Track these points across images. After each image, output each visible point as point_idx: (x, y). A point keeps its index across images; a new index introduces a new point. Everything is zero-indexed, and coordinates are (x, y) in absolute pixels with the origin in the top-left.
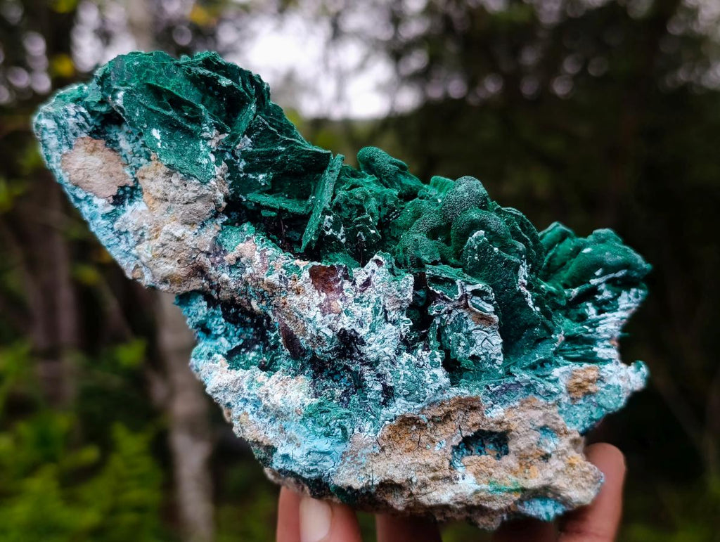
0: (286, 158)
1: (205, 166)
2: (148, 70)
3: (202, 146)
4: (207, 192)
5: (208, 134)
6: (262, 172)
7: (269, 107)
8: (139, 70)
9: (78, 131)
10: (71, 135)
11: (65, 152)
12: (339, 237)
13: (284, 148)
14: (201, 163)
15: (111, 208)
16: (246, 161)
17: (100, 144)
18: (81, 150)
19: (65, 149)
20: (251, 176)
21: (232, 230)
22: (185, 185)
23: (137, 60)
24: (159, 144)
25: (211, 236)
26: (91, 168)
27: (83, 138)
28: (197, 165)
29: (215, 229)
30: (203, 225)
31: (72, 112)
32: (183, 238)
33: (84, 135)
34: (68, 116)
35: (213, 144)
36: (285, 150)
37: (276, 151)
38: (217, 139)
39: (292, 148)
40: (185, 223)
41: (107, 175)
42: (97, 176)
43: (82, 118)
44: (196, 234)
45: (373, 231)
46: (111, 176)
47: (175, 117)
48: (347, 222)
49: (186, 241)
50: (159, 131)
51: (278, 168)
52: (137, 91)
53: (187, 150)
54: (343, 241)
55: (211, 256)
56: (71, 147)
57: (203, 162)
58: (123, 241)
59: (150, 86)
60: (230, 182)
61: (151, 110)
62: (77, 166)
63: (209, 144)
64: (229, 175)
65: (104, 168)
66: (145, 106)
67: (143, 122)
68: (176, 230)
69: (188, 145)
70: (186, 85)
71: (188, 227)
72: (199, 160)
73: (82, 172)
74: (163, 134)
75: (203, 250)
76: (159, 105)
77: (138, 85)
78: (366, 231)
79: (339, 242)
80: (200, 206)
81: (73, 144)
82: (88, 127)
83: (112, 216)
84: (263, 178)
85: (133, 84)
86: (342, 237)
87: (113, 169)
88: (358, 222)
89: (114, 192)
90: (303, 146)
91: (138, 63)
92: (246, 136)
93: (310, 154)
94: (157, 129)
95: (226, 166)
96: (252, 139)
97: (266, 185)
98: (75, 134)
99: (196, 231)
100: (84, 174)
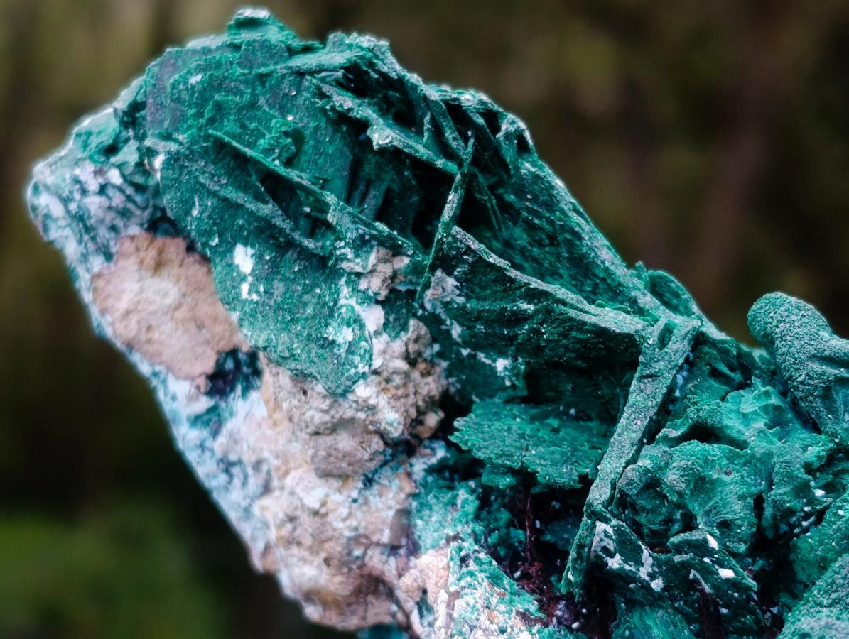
0: (538, 333)
1: (343, 351)
2: (221, 95)
3: (345, 291)
4: (349, 413)
5: (351, 265)
6: (503, 354)
7: (521, 178)
8: (202, 96)
9: (119, 223)
10: (103, 232)
11: (96, 269)
12: (643, 573)
13: (532, 307)
14: (333, 342)
15: (204, 403)
16: (461, 324)
17: (172, 249)
18: (131, 264)
19: (97, 263)
20: (481, 356)
21: (436, 497)
22: (305, 393)
23: (200, 69)
24: (245, 287)
25: (390, 508)
26: (152, 308)
27: (132, 238)
28: (322, 347)
29: (401, 489)
30: (369, 482)
31: (93, 184)
32: (323, 511)
33: (135, 230)
34: (84, 192)
35: (375, 285)
36: (536, 312)
37: (514, 313)
38: (386, 269)
39: (549, 312)
40: (325, 475)
41: (192, 327)
42: (168, 327)
43: (118, 194)
44: (355, 501)
46: (200, 327)
47: (278, 222)
48: (657, 542)
49: (330, 518)
50: (250, 251)
51: (531, 348)
52: (191, 156)
53: (305, 305)
54: (657, 585)
55: (402, 551)
56: (109, 256)
57: (340, 340)
58: (237, 482)
59: (220, 146)
60: (444, 364)
61: (225, 199)
62: (123, 304)
63: (363, 285)
64: (437, 347)
65: (184, 308)
66: (213, 194)
67: (208, 233)
68: (308, 489)
69: (307, 290)
70: (317, 128)
71: (335, 483)
72: (330, 333)
73: (134, 319)
74: (259, 258)
75: (375, 539)
76: (245, 187)
77: (193, 141)
78: (708, 573)
79: (646, 587)
80: (345, 442)
81: (114, 250)
82: (138, 212)
83: (211, 420)
84: (506, 369)
85: (181, 137)
86: (652, 576)
87: (204, 310)
88: (679, 549)
89: (209, 365)
90: (572, 306)
91: (199, 77)
92: (439, 273)
93: (588, 331)
94: (245, 244)
95: (424, 330)
96: (457, 279)
97: (514, 386)
98: (113, 228)
99: (355, 494)
100: (139, 322)
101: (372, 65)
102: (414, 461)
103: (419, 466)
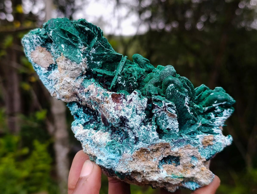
0: (107, 56)
1: (78, 58)
2: (61, 24)
3: (78, 51)
4: (79, 67)
5: (80, 47)
6: (99, 61)
8: (58, 24)
9: (37, 44)
10: (34, 45)
11: (32, 51)
12: (123, 84)
13: (106, 53)
14: (77, 57)
15: (47, 71)
16: (93, 57)
17: (44, 49)
18: (38, 51)
19: (32, 50)
20: (95, 62)
21: (87, 81)
22: (72, 64)
23: (58, 20)
24: (63, 49)
25: (80, 82)
26: (40, 57)
27: (38, 47)
28: (76, 57)
29: (81, 80)
30: (77, 78)
31: (35, 38)
32: (70, 83)
33: (39, 46)
34: (34, 39)
35: (82, 50)
36: (107, 54)
37: (104, 54)
38: (84, 49)
39: (109, 53)
40: (71, 77)
41: (46, 60)
42: (43, 60)
43: (38, 40)
44: (75, 81)
45: (135, 83)
46: (48, 60)
47: (70, 41)
48: (126, 79)
49: (71, 83)
50: (64, 45)
51: (104, 59)
52: (57, 31)
53: (73, 52)
54: (125, 86)
55: (80, 89)
56: (34, 49)
57: (78, 56)
58: (50, 83)
59: (61, 29)
60: (88, 64)
61: (61, 37)
62: (36, 56)
63: (81, 50)
64: (87, 61)
65: (45, 57)
66: (59, 36)
67: (58, 42)
68: (68, 80)
69: (73, 50)
70: (74, 30)
71: (72, 79)
72: (77, 56)
73: (37, 58)
74: (65, 46)
75: (77, 87)
76: (64, 36)
77: (57, 29)
78: (132, 83)
79: (123, 86)
80: (76, 71)
81: (35, 48)
82: (40, 43)
83: (47, 74)
84: (99, 63)
85: (56, 29)
86: (124, 84)
87: (48, 58)
88: (130, 79)
89: (48, 66)
90: (113, 52)
91: (58, 21)
92: (93, 48)
93: (115, 55)
94: (63, 44)
95: (87, 59)
96: (95, 49)
97: (100, 66)
98: (36, 45)
99: (75, 80)
100: (38, 59)
101: (84, 21)
102: (82, 77)
103: (83, 78)
